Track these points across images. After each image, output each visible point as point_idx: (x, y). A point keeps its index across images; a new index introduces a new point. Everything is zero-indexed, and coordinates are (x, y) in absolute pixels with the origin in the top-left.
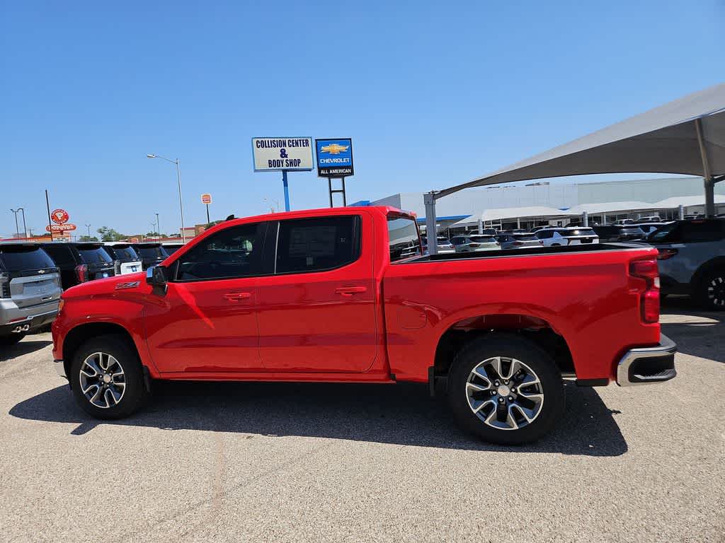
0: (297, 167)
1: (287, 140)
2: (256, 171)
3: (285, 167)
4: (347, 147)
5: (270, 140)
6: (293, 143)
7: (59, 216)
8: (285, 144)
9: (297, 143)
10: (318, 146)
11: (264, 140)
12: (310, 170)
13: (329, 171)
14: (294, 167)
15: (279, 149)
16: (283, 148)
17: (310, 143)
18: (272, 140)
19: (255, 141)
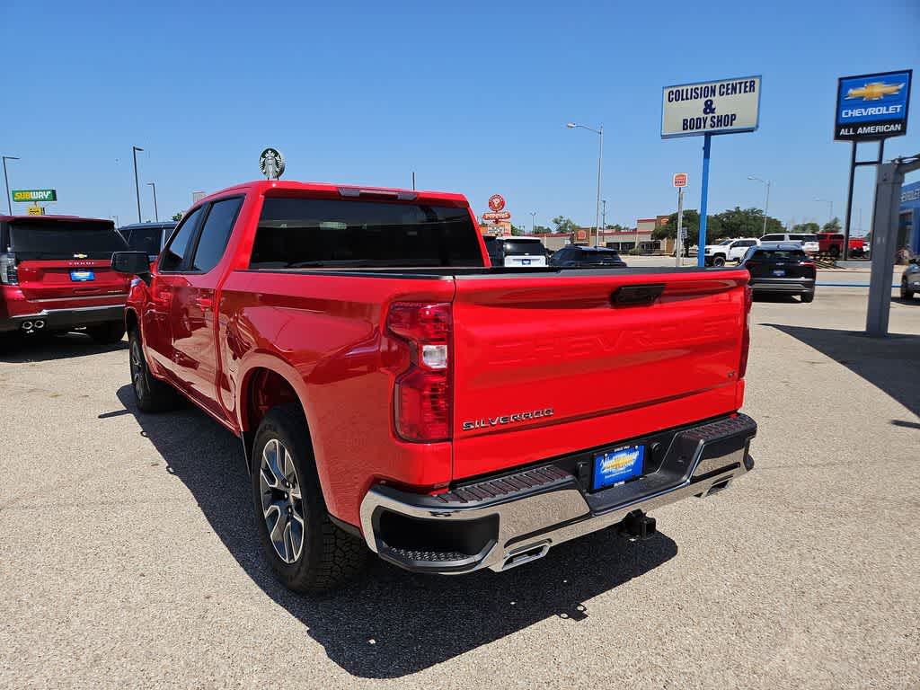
0: (729, 127)
1: (718, 85)
2: (664, 137)
3: (708, 129)
4: (901, 86)
5: (689, 88)
6: (728, 89)
7: (496, 202)
8: (713, 91)
9: (734, 89)
10: (843, 89)
11: (680, 89)
12: (750, 130)
13: (855, 131)
14: (723, 128)
15: (704, 100)
16: (709, 98)
17: (757, 86)
18: (694, 87)
19: (666, 92)
